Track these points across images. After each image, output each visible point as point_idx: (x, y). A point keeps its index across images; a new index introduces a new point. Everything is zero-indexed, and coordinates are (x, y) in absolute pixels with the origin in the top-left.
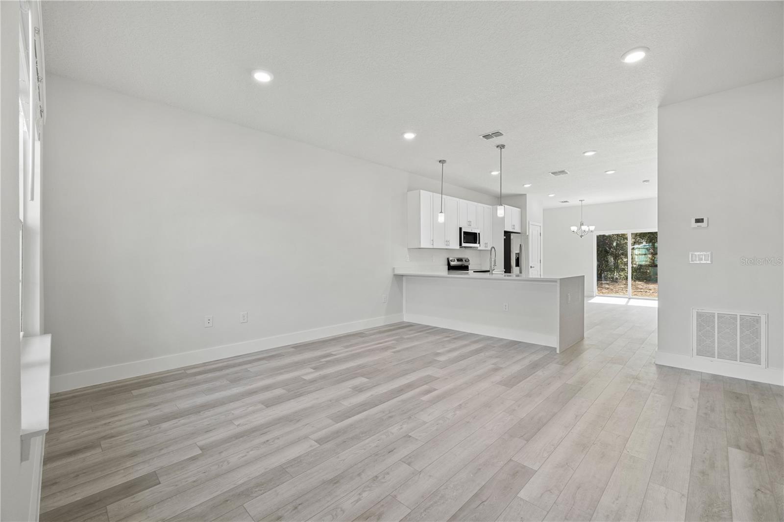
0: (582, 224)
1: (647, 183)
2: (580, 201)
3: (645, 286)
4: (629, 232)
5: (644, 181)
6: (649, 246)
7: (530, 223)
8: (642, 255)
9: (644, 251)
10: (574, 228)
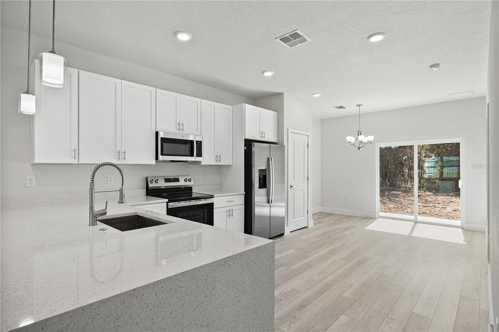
0: (359, 133)
1: (436, 69)
2: (357, 105)
3: (434, 198)
4: (416, 144)
5: (432, 66)
6: (438, 159)
7: (290, 130)
8: (432, 167)
9: (432, 164)
10: (351, 139)
